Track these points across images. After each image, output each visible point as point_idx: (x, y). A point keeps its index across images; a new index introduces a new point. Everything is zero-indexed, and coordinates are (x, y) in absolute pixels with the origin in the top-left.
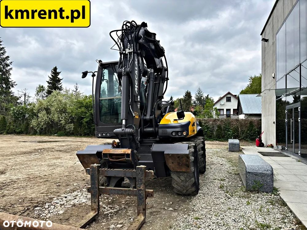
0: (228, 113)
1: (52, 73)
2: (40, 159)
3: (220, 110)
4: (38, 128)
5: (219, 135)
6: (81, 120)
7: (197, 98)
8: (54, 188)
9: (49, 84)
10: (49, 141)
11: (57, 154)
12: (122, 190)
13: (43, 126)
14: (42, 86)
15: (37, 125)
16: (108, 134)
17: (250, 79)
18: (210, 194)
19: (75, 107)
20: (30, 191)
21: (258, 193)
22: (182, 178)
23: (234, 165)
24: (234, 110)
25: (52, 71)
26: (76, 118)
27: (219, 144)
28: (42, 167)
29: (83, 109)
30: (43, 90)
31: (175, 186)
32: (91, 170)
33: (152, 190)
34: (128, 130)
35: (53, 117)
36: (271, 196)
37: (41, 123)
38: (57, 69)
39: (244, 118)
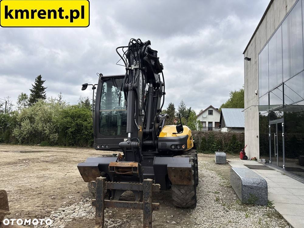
0: (210, 126)
1: (36, 82)
2: (27, 170)
3: (202, 122)
4: (19, 137)
5: (204, 147)
6: (66, 130)
7: (180, 111)
8: (50, 202)
9: (32, 92)
10: (32, 151)
11: (44, 165)
12: (127, 203)
13: (25, 136)
14: (25, 94)
15: (20, 134)
16: (107, 146)
17: (231, 93)
18: (208, 207)
19: (61, 116)
20: (25, 204)
21: (254, 206)
22: (183, 191)
23: (224, 177)
24: (216, 123)
25: (36, 80)
26: (61, 127)
27: (204, 157)
28: (31, 179)
29: (69, 119)
30: (26, 98)
31: (176, 199)
32: (97, 182)
33: (158, 204)
34: (134, 143)
35: (36, 126)
36: (266, 209)
37: (24, 132)
38: (41, 78)
39: (227, 131)
